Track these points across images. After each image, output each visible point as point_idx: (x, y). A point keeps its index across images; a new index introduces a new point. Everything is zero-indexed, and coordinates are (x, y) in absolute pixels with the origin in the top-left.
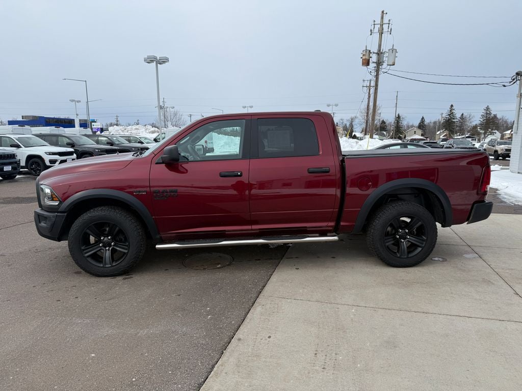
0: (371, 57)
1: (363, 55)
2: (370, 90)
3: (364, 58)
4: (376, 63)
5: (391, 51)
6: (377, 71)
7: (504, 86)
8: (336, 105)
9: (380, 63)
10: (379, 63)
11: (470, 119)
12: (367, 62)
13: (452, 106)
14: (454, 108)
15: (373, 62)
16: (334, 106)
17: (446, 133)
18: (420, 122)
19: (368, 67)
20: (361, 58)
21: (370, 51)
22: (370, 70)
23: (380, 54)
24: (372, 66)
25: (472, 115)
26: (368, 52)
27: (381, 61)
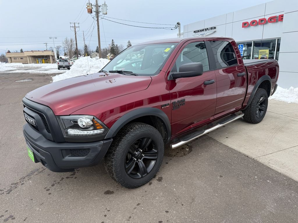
0: (92, 8)
1: (88, 6)
2: (75, 29)
3: (88, 8)
4: (96, 12)
5: (104, 5)
6: (98, 17)
7: (172, 29)
8: (56, 38)
9: (99, 12)
10: (97, 13)
11: (122, 48)
12: (91, 11)
13: (113, 40)
14: (114, 41)
15: (94, 11)
16: (54, 39)
17: (112, 55)
18: (96, 49)
19: (91, 14)
20: (87, 8)
21: (91, 4)
22: (93, 16)
23: (97, 6)
24: (94, 14)
25: (123, 45)
26: (90, 4)
27: (99, 11)
